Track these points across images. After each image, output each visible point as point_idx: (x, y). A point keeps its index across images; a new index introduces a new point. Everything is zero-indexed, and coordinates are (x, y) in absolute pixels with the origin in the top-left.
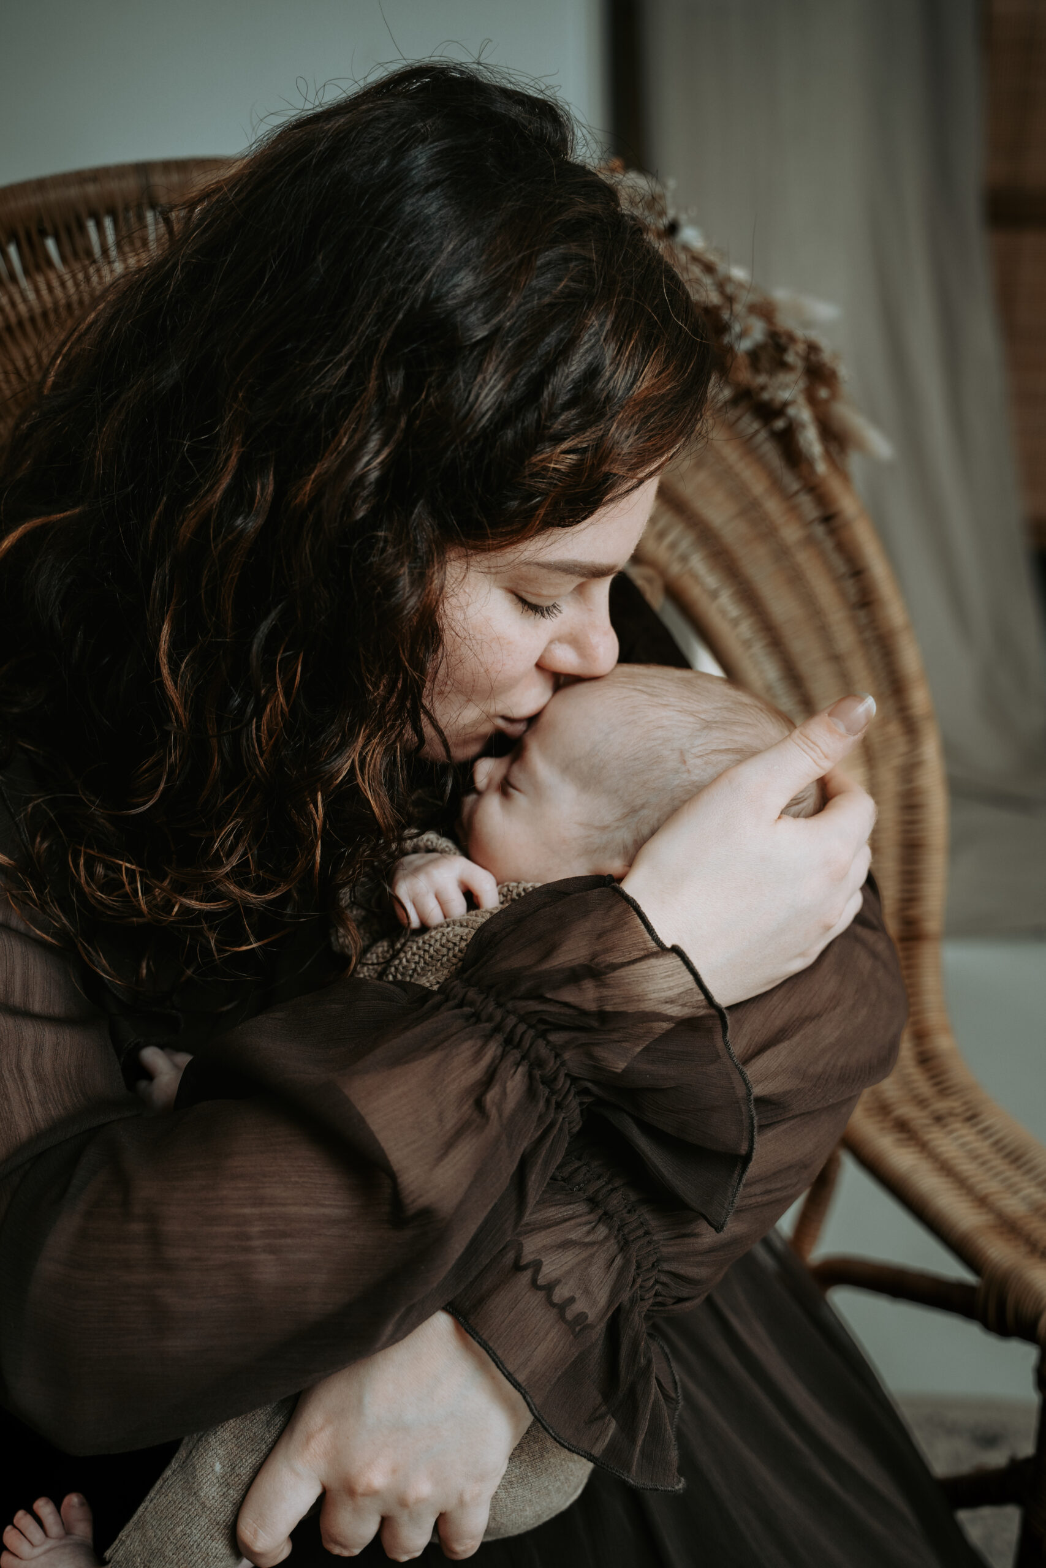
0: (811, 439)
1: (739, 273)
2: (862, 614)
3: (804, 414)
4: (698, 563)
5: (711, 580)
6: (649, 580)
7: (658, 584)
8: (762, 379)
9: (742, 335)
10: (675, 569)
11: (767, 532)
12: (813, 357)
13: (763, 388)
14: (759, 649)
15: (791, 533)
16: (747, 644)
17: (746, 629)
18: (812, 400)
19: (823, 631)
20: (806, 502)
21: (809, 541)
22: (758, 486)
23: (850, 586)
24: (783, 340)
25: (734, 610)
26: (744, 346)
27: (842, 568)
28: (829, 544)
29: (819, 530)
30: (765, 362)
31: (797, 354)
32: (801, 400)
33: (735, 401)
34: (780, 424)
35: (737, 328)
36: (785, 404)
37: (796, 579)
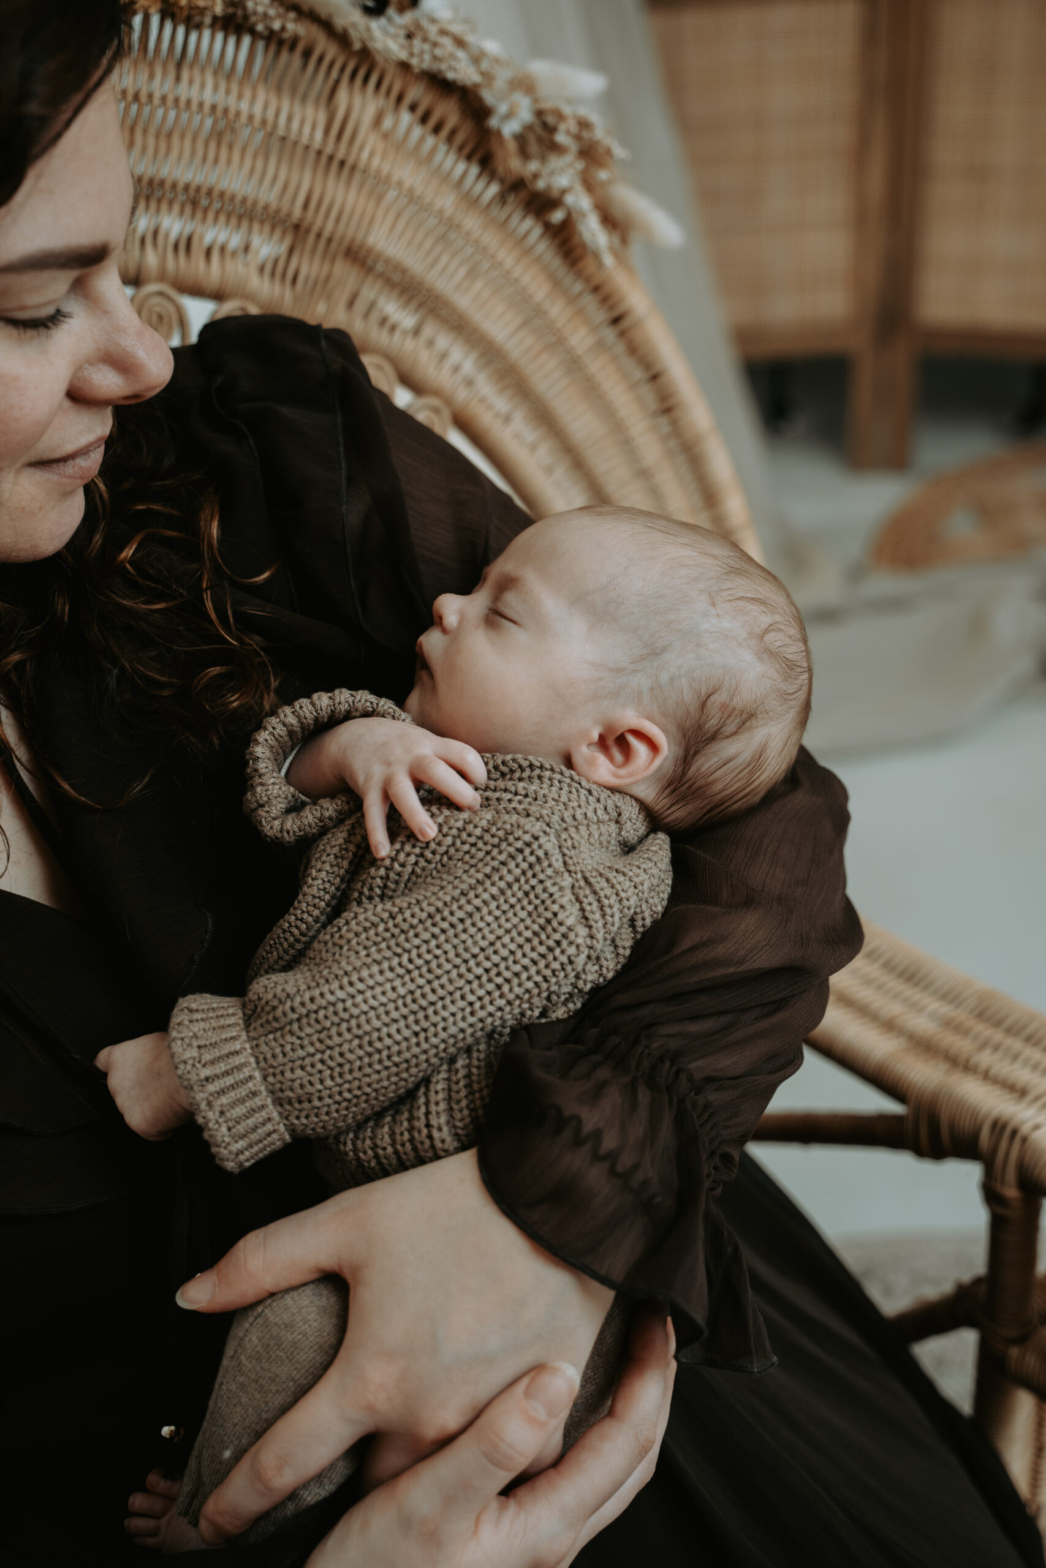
0: (592, 230)
1: (491, 47)
2: (663, 421)
3: (580, 201)
4: (485, 386)
5: (501, 403)
6: (436, 411)
7: (446, 414)
8: (533, 166)
9: (509, 116)
10: (462, 395)
11: (557, 342)
12: (585, 134)
13: (536, 176)
14: (561, 472)
15: (580, 339)
16: (549, 470)
17: (545, 452)
18: (589, 186)
19: (627, 444)
20: (590, 302)
21: (600, 346)
22: (539, 289)
23: (648, 393)
24: (550, 120)
25: (530, 435)
26: (510, 129)
27: (638, 374)
28: (620, 348)
29: (610, 334)
30: (533, 148)
31: (568, 132)
32: (579, 187)
33: (502, 198)
34: (557, 216)
35: (503, 109)
36: (564, 192)
37: (591, 390)
